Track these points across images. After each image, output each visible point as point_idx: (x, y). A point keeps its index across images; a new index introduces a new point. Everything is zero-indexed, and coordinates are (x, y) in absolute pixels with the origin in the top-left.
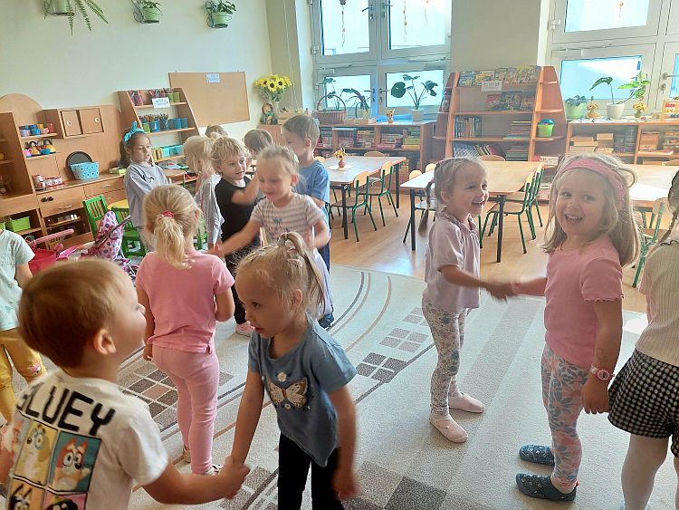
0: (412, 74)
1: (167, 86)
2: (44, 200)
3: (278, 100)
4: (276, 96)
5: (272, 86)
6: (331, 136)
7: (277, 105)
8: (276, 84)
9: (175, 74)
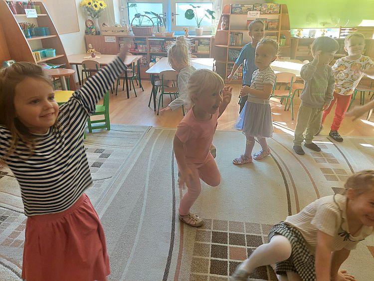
0: (195, 5)
3: (98, 18)
5: (96, 6)
6: (145, 44)
7: (97, 21)
8: (98, 5)
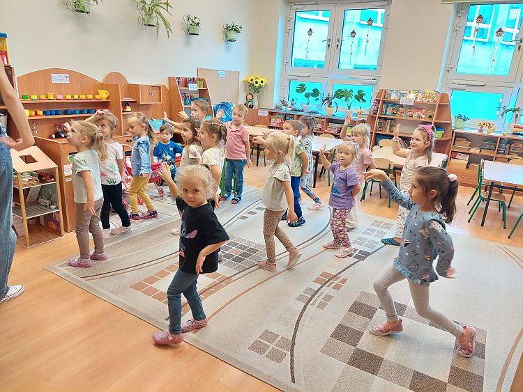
1: (196, 77)
2: (128, 141)
4: (257, 90)
5: (257, 83)
8: (259, 82)
9: (201, 69)
